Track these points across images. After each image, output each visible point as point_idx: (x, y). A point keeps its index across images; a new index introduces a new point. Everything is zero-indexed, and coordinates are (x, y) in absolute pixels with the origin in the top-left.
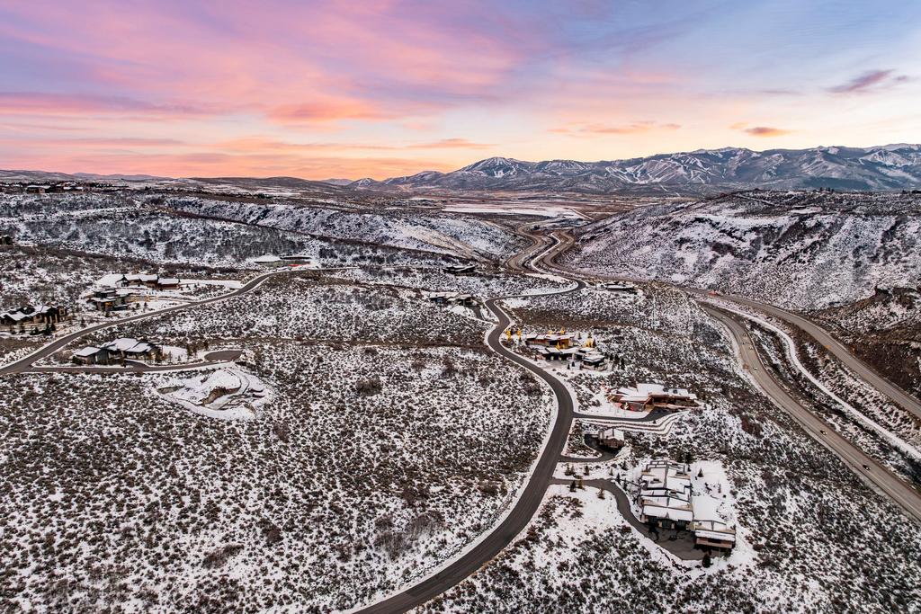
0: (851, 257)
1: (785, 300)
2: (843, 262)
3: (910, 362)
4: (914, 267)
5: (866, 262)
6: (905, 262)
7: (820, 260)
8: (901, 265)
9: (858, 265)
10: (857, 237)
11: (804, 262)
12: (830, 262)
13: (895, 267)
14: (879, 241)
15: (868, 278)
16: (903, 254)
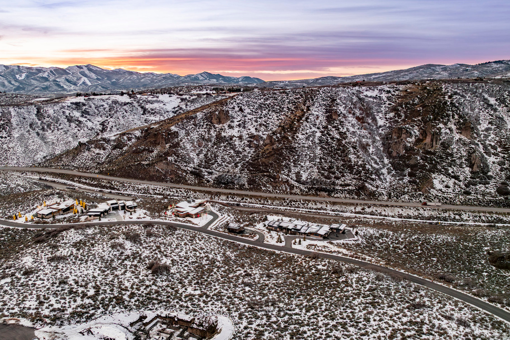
0: (31, 130)
1: (15, 162)
2: (30, 134)
3: (153, 170)
4: (68, 131)
5: (41, 132)
6: (62, 129)
7: (16, 134)
8: (61, 131)
9: (38, 134)
10: (25, 119)
11: (6, 137)
12: (22, 135)
13: (59, 133)
14: (37, 121)
15: (49, 140)
16: (58, 125)
